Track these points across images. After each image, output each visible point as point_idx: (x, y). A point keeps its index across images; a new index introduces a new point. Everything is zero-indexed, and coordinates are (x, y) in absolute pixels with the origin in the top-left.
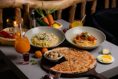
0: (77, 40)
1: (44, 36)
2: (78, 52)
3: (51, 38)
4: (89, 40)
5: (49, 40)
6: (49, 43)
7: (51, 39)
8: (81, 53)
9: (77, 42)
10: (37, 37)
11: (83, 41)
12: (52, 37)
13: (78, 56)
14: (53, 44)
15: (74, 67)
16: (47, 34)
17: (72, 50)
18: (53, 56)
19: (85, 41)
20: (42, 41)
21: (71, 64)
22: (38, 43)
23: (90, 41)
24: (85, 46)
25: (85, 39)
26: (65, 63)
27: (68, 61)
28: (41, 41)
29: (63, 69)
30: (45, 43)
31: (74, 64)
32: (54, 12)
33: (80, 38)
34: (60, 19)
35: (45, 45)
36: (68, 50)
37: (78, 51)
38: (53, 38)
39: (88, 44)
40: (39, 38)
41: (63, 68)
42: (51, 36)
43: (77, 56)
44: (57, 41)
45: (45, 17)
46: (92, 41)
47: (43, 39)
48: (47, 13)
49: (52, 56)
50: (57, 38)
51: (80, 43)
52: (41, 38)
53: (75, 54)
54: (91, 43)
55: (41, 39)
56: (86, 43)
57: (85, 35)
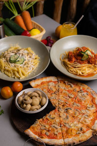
0: (69, 62)
1: (16, 56)
2: (71, 87)
3: (27, 58)
4: (89, 63)
5: (24, 63)
6: (24, 69)
7: (27, 61)
8: (77, 89)
9: (69, 66)
10: (5, 57)
11: (79, 65)
12: (29, 56)
13: (73, 96)
14: (31, 69)
15: (67, 125)
16: (21, 52)
17: (62, 83)
18: (31, 104)
19: (83, 65)
20: (13, 65)
21: (61, 119)
22: (7, 68)
23: (91, 64)
24: (82, 73)
25: (82, 60)
26: (51, 117)
27: (57, 109)
28: (11, 64)
29: (48, 134)
30: (18, 69)
31: (67, 117)
32: (31, 7)
33: (74, 59)
34: (41, 14)
35: (18, 72)
36: (55, 82)
37: (73, 86)
38: (31, 59)
39: (87, 70)
40: (8, 59)
41: (48, 131)
42: (28, 54)
43: (71, 96)
44: (38, 63)
45: (19, 15)
46: (93, 65)
47: (15, 62)
48: (22, 8)
49: (29, 106)
50: (37, 56)
51: (75, 67)
52: (11, 59)
53: (67, 93)
54: (92, 67)
55: (11, 61)
56: (84, 68)
57: (83, 54)
